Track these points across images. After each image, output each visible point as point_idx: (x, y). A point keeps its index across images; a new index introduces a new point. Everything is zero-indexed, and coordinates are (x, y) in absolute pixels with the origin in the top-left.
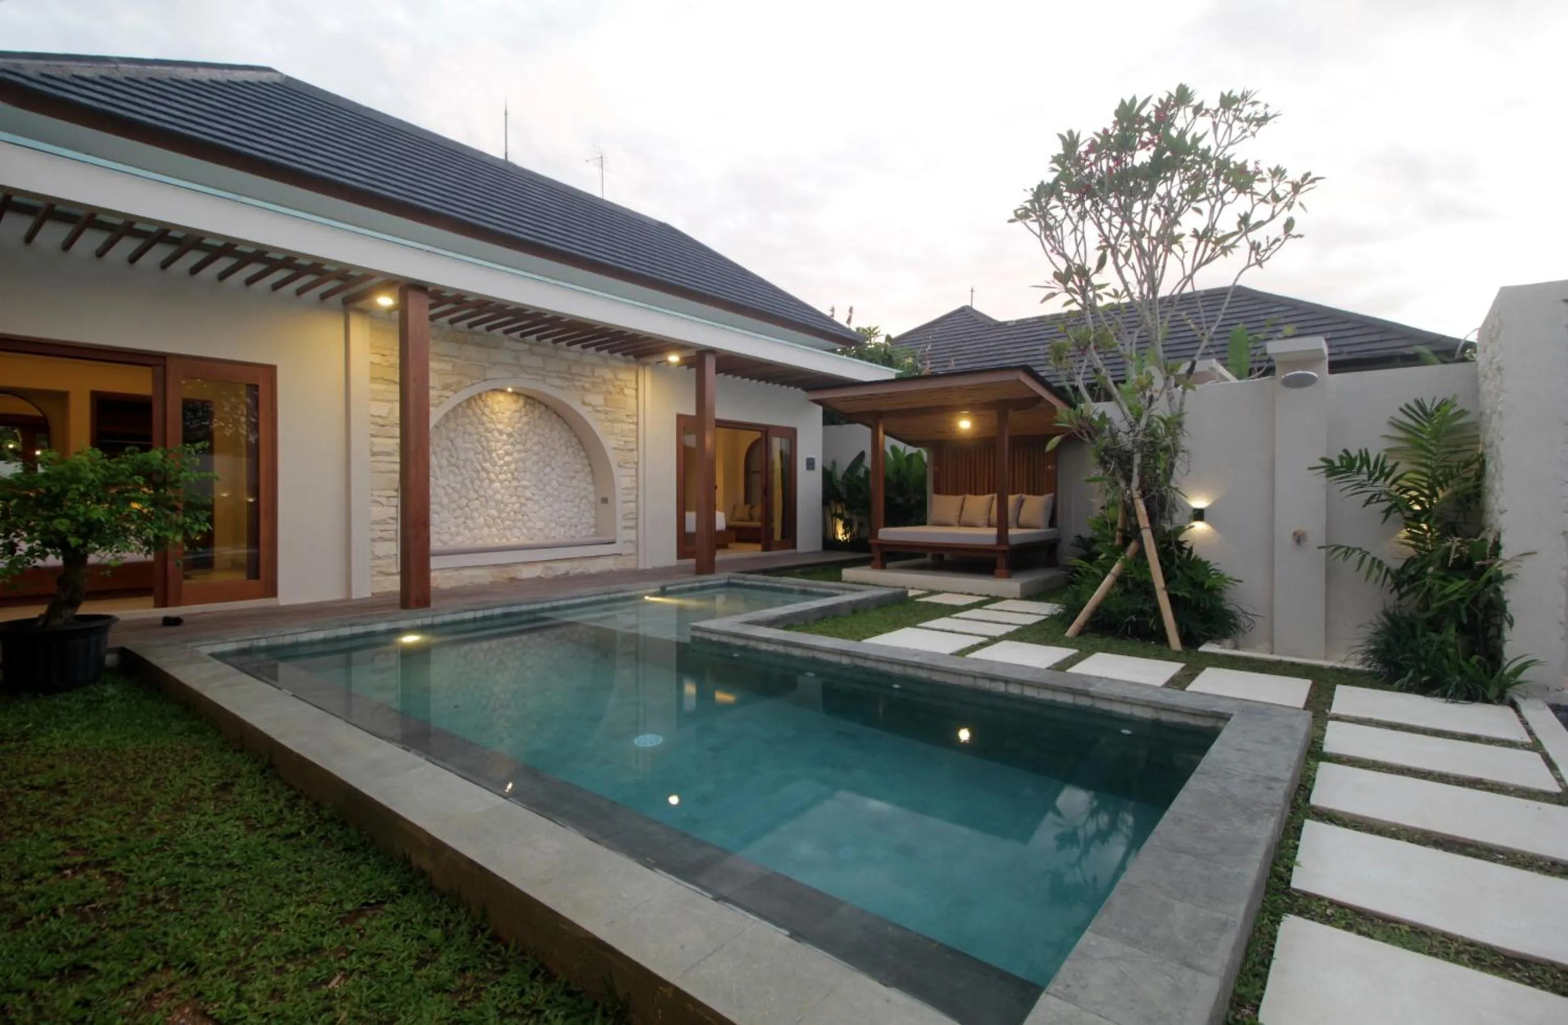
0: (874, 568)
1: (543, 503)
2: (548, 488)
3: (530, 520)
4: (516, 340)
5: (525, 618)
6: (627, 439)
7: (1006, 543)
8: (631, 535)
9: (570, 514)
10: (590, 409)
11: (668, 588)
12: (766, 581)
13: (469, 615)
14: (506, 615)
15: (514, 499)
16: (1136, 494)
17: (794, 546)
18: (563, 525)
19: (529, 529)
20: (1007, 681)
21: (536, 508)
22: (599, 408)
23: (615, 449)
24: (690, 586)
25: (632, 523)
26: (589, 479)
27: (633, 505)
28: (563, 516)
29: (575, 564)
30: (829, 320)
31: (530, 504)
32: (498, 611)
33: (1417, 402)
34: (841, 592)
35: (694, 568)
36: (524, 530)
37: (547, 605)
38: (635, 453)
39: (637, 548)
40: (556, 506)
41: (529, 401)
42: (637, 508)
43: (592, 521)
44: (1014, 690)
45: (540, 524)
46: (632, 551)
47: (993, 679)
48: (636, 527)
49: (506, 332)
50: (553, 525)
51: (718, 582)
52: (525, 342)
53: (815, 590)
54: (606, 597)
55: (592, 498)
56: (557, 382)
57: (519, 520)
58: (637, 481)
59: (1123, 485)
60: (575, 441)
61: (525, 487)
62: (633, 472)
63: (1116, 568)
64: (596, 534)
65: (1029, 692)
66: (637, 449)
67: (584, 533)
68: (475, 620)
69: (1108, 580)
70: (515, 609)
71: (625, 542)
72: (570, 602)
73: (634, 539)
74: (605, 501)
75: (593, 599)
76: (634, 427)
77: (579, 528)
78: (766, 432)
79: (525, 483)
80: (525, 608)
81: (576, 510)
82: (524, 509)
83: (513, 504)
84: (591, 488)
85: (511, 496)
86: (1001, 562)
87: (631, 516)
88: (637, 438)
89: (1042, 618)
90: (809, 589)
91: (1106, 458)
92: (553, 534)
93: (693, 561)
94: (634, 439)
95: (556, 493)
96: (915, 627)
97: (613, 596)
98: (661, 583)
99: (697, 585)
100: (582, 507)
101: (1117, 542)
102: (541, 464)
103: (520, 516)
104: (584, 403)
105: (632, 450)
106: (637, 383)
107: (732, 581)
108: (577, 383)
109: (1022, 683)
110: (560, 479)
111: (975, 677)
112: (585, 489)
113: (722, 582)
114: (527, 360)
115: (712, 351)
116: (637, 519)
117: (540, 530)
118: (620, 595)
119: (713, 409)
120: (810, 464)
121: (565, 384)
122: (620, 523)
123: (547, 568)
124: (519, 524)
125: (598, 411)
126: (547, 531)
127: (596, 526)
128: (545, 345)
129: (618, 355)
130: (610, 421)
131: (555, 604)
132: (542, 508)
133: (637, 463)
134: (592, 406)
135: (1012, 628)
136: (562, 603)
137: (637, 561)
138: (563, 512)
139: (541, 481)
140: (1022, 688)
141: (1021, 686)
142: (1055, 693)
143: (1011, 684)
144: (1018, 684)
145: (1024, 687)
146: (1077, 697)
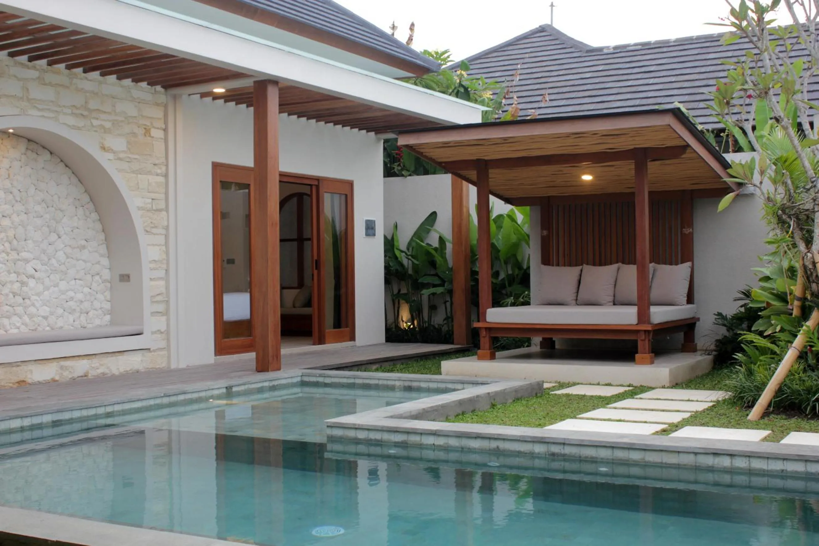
0: (481, 358)
1: (47, 282)
2: (53, 261)
3: (33, 305)
4: (22, 64)
5: (77, 426)
6: (153, 195)
7: (649, 322)
8: (160, 323)
9: (80, 296)
10: (111, 156)
11: (234, 389)
12: (355, 377)
13: (16, 424)
14: (56, 424)
15: (13, 277)
17: (352, 338)
18: (72, 312)
19: (31, 316)
20: (732, 455)
21: (41, 288)
22: (122, 155)
23: (139, 208)
24: (260, 385)
25: (161, 308)
26: (103, 249)
27: (162, 283)
28: (72, 299)
29: (95, 362)
30: (390, 39)
31: (32, 283)
32: (47, 419)
34: (459, 386)
35: (254, 365)
36: (26, 319)
37: (101, 411)
38: (164, 213)
39: (168, 340)
40: (63, 285)
41: (33, 146)
42: (167, 288)
43: (108, 306)
44: (741, 463)
45: (45, 310)
46: (163, 344)
47: (716, 454)
48: (166, 313)
49: (12, 55)
50: (60, 311)
51: (290, 381)
52: (34, 68)
53: (423, 385)
54: (166, 400)
55: (106, 274)
56: (71, 121)
57: (20, 305)
58: (167, 253)
59: (802, 246)
60: (86, 198)
61: (27, 261)
62: (161, 240)
63: (799, 341)
64: (112, 323)
66: (167, 209)
67: (97, 322)
68: (22, 429)
69: (790, 355)
70: (66, 416)
71: (153, 333)
72: (127, 406)
73: (163, 328)
74: (125, 278)
75: (152, 402)
76: (162, 179)
77: (91, 314)
78: (318, 187)
79: (24, 255)
80: (76, 414)
81: (86, 290)
82: (25, 289)
83: (12, 282)
84: (105, 262)
85: (9, 272)
86: (644, 344)
87: (159, 298)
88: (167, 194)
89: (711, 404)
90: (415, 384)
91: (784, 217)
92: (60, 323)
93: (253, 355)
94: (163, 196)
95: (63, 268)
96: (576, 418)
97: (173, 399)
98: (223, 383)
99: (266, 384)
100: (94, 285)
101: (796, 312)
102: (45, 229)
103: (19, 299)
104: (103, 148)
105: (160, 210)
106: (166, 123)
107: (306, 379)
108: (95, 123)
109: (750, 455)
110: (68, 250)
111: (696, 454)
112: (98, 263)
113: (295, 380)
114: (37, 92)
115: (274, 81)
116: (167, 302)
117: (46, 318)
118: (181, 397)
119: (276, 159)
120: (370, 228)
121: (81, 123)
122: (148, 308)
123: (62, 368)
124: (20, 310)
125: (120, 159)
126: (52, 319)
127: (111, 312)
128: (58, 73)
129: (144, 84)
130: (133, 172)
131: (109, 409)
132: (47, 288)
133: (167, 228)
134: (114, 152)
135: (687, 415)
136: (117, 408)
137: (169, 357)
138: (71, 294)
139: (44, 252)
140: (749, 461)
141: (748, 459)
142: (785, 462)
143: (736, 457)
144: (746, 456)
145: (751, 460)
146: (809, 464)
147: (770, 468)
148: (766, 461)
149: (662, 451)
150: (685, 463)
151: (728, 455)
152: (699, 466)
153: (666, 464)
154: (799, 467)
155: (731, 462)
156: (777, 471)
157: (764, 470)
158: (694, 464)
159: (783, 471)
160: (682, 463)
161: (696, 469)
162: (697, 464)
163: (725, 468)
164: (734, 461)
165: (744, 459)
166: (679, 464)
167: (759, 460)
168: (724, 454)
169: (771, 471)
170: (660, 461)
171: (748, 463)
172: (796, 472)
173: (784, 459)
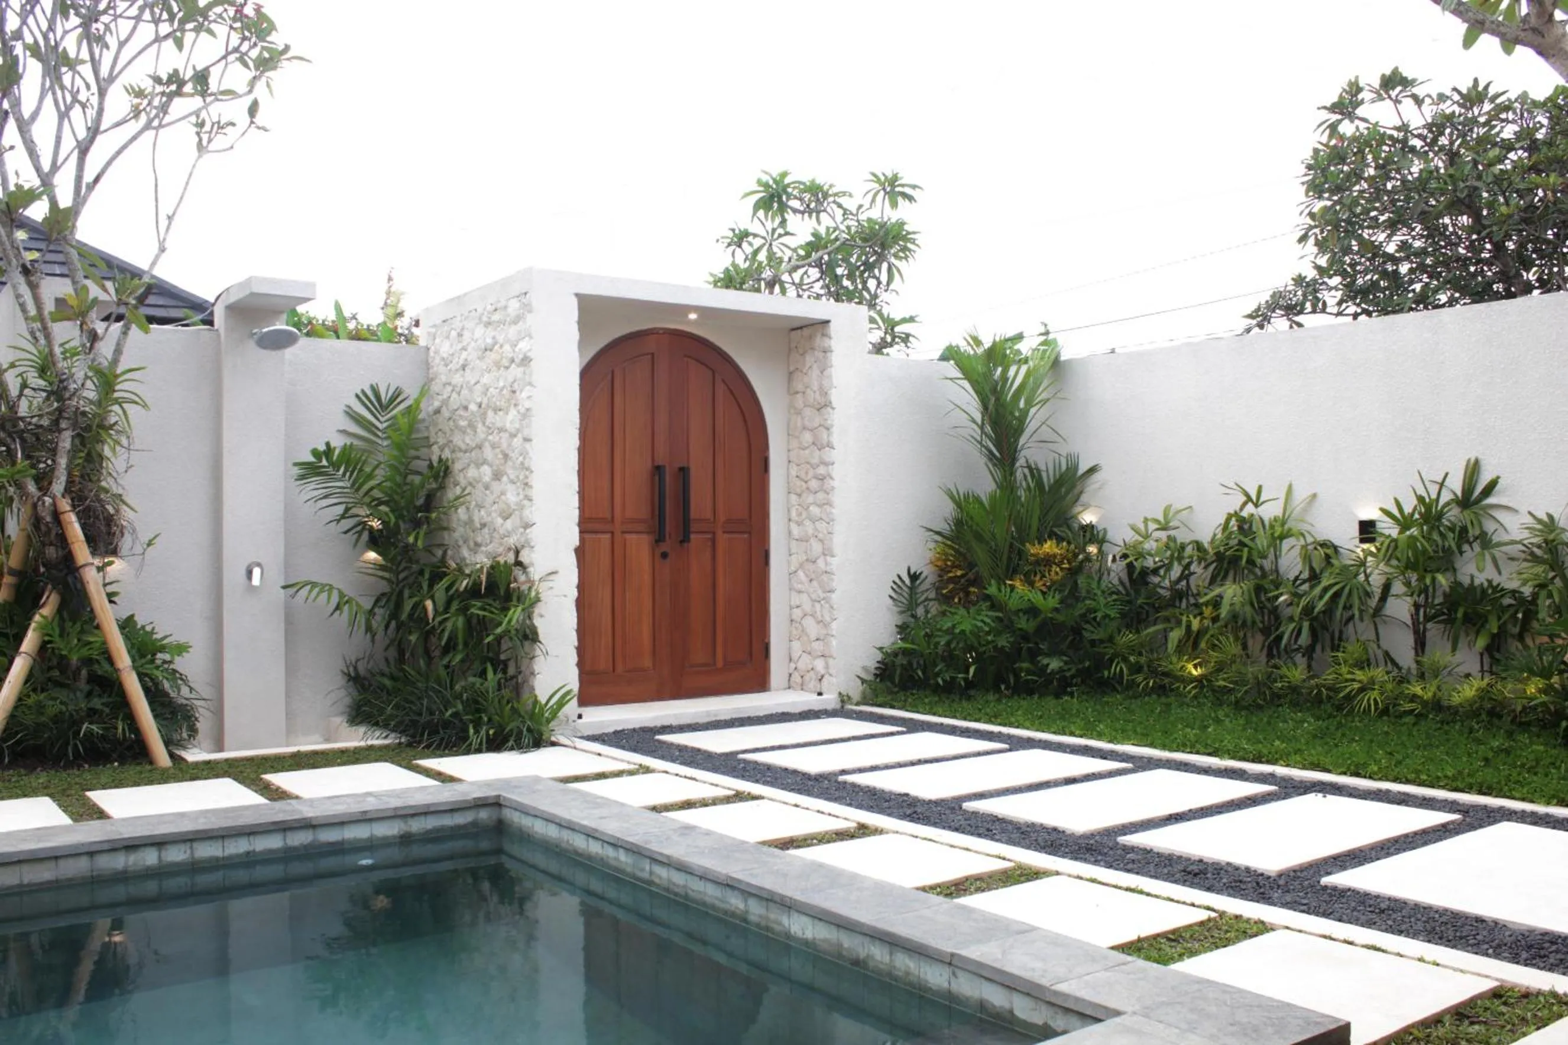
16: (65, 505)
20: (159, 843)
33: (372, 386)
44: (176, 855)
65: (206, 851)
109: (190, 839)
111: (91, 854)
140: (191, 848)
141: (188, 844)
142: (252, 838)
143: (169, 847)
144: (185, 841)
145: (195, 845)
146: (289, 834)
147: (227, 852)
148: (220, 842)
149: (20, 862)
150: (70, 876)
151: (152, 845)
152: (99, 876)
153: (28, 885)
154: (274, 842)
155: (160, 857)
156: (238, 856)
157: (217, 859)
158: (89, 874)
159: (248, 853)
160: (63, 877)
161: (92, 883)
162: (95, 873)
163: (148, 868)
164: (163, 853)
165: (183, 847)
166: (57, 881)
167: (208, 843)
168: (145, 845)
169: (230, 857)
170: (16, 882)
171: (189, 852)
172: (271, 851)
173: (249, 834)
